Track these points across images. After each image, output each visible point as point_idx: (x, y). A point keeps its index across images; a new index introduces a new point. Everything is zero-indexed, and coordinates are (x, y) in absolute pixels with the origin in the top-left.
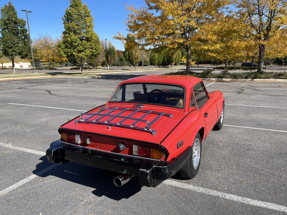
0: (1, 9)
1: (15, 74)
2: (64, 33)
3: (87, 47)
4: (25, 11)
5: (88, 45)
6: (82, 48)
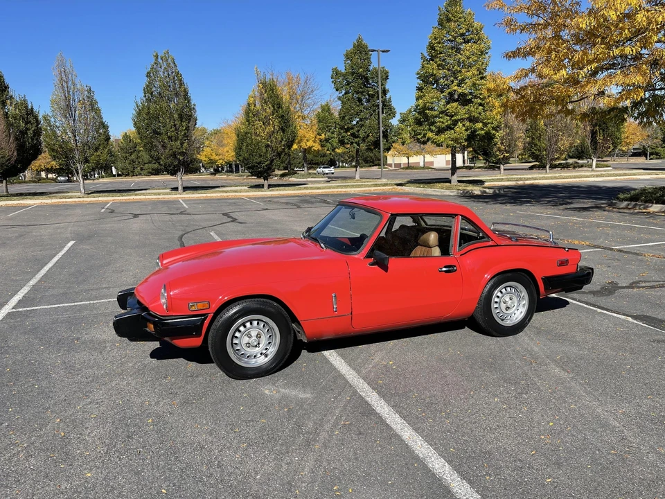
0: (345, 53)
1: (357, 181)
2: (420, 89)
3: (459, 117)
4: (375, 51)
5: (462, 112)
6: (446, 121)
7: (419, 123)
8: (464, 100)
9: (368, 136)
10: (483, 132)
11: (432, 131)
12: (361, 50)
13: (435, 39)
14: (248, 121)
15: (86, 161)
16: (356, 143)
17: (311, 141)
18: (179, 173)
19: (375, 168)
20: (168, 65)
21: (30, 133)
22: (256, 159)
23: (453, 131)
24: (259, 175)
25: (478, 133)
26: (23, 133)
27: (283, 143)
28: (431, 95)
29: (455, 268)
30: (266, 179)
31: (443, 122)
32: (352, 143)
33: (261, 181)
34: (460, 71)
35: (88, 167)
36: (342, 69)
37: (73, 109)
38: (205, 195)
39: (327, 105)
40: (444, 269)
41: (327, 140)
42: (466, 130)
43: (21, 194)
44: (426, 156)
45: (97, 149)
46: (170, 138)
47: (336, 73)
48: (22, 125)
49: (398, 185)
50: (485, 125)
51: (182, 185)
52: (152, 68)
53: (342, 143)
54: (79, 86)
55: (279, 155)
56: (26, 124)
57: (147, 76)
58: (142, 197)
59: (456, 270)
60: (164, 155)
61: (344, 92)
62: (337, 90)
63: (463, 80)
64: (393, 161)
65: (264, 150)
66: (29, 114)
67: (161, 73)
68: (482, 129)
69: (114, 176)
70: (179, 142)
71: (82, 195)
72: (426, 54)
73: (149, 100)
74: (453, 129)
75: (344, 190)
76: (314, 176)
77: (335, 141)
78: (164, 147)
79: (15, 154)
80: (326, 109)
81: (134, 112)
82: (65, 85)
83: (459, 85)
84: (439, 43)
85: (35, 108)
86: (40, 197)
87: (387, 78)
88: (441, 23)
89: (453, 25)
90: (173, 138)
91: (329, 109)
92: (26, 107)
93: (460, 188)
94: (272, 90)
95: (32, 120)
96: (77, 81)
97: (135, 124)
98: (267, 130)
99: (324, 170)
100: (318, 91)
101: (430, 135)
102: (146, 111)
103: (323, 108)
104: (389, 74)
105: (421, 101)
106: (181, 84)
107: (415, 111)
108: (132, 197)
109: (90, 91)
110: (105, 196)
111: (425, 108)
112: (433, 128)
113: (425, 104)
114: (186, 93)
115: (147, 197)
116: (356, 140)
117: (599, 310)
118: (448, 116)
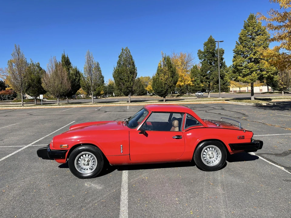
0: (204, 43)
1: (209, 98)
2: (234, 57)
3: (254, 69)
4: (217, 42)
5: (256, 67)
6: (248, 71)
7: (234, 72)
8: (256, 61)
9: (214, 78)
10: (266, 76)
11: (240, 76)
12: (211, 42)
13: (242, 35)
14: (158, 73)
15: (95, 90)
16: (208, 82)
17: (189, 81)
18: (129, 95)
19: (224, 93)
20: (127, 52)
21: (77, 80)
22: (161, 89)
23: (251, 76)
24: (161, 96)
25: (264, 76)
26: (75, 80)
27: (172, 82)
28: (239, 60)
29: (181, 137)
30: (164, 97)
31: (245, 72)
32: (206, 82)
33: (162, 98)
34: (254, 48)
35: (95, 93)
36: (203, 50)
37: (91, 71)
38: (138, 104)
39: (196, 66)
40: (176, 137)
41: (195, 81)
42: (258, 75)
43: (73, 103)
44: (248, 87)
45: (99, 86)
46: (126, 81)
47: (200, 52)
48: (74, 77)
49: (226, 100)
50: (268, 72)
51: (130, 100)
52: (121, 54)
53: (202, 82)
54: (94, 62)
55: (170, 87)
56: (76, 77)
57: (119, 57)
58: (114, 105)
59: (181, 138)
60: (123, 87)
61: (203, 60)
62: (200, 59)
63: (255, 52)
64: (233, 90)
65: (164, 85)
66: (77, 73)
67: (124, 56)
68: (266, 74)
69: (114, 96)
70: (129, 83)
71: (93, 103)
72: (238, 42)
73: (119, 66)
74: (251, 75)
75: (199, 102)
76: (191, 96)
77: (199, 81)
78: (124, 85)
79: (70, 88)
80: (195, 67)
81: (113, 71)
82: (89, 62)
83: (254, 55)
84: (244, 36)
85: (80, 71)
86: (77, 104)
87: (223, 53)
88: (245, 27)
89: (251, 28)
90: (127, 81)
91: (196, 67)
92: (77, 71)
93: (255, 102)
94: (168, 60)
95: (78, 75)
96: (94, 60)
97: (113, 76)
98: (165, 77)
99: (198, 93)
100: (194, 60)
101: (239, 78)
102: (117, 71)
103: (194, 67)
104: (224, 51)
105: (235, 62)
106: (132, 59)
107: (232, 67)
108: (110, 105)
109: (98, 64)
110: (100, 104)
111: (236, 66)
112: (241, 74)
113: (237, 64)
114: (133, 63)
115: (116, 105)
116: (208, 80)
117: (271, 163)
118: (248, 69)
